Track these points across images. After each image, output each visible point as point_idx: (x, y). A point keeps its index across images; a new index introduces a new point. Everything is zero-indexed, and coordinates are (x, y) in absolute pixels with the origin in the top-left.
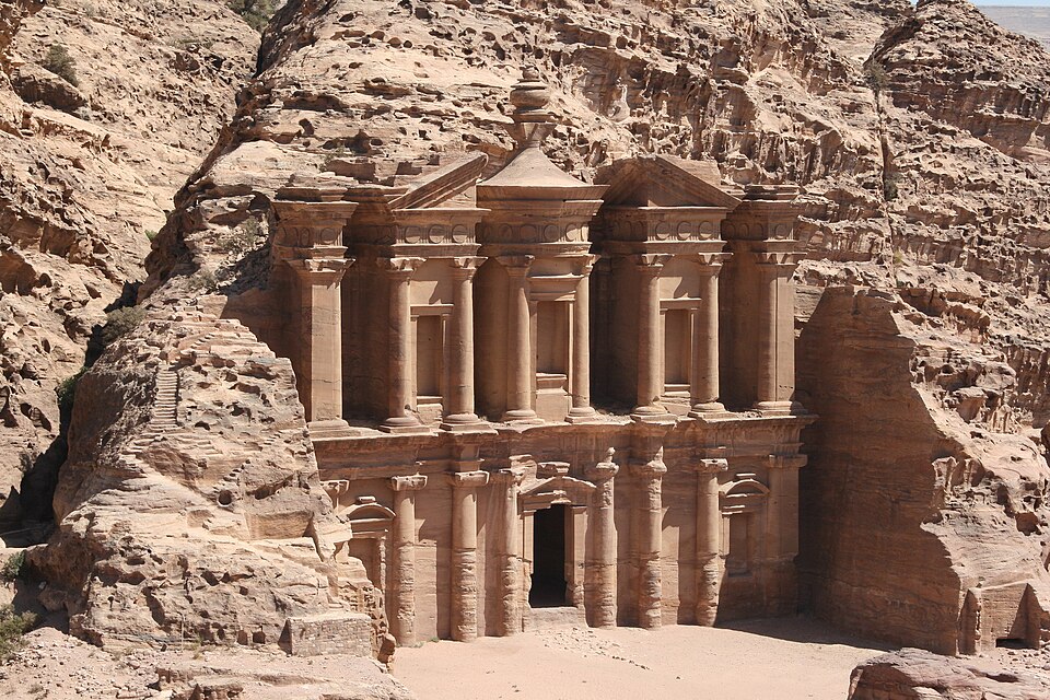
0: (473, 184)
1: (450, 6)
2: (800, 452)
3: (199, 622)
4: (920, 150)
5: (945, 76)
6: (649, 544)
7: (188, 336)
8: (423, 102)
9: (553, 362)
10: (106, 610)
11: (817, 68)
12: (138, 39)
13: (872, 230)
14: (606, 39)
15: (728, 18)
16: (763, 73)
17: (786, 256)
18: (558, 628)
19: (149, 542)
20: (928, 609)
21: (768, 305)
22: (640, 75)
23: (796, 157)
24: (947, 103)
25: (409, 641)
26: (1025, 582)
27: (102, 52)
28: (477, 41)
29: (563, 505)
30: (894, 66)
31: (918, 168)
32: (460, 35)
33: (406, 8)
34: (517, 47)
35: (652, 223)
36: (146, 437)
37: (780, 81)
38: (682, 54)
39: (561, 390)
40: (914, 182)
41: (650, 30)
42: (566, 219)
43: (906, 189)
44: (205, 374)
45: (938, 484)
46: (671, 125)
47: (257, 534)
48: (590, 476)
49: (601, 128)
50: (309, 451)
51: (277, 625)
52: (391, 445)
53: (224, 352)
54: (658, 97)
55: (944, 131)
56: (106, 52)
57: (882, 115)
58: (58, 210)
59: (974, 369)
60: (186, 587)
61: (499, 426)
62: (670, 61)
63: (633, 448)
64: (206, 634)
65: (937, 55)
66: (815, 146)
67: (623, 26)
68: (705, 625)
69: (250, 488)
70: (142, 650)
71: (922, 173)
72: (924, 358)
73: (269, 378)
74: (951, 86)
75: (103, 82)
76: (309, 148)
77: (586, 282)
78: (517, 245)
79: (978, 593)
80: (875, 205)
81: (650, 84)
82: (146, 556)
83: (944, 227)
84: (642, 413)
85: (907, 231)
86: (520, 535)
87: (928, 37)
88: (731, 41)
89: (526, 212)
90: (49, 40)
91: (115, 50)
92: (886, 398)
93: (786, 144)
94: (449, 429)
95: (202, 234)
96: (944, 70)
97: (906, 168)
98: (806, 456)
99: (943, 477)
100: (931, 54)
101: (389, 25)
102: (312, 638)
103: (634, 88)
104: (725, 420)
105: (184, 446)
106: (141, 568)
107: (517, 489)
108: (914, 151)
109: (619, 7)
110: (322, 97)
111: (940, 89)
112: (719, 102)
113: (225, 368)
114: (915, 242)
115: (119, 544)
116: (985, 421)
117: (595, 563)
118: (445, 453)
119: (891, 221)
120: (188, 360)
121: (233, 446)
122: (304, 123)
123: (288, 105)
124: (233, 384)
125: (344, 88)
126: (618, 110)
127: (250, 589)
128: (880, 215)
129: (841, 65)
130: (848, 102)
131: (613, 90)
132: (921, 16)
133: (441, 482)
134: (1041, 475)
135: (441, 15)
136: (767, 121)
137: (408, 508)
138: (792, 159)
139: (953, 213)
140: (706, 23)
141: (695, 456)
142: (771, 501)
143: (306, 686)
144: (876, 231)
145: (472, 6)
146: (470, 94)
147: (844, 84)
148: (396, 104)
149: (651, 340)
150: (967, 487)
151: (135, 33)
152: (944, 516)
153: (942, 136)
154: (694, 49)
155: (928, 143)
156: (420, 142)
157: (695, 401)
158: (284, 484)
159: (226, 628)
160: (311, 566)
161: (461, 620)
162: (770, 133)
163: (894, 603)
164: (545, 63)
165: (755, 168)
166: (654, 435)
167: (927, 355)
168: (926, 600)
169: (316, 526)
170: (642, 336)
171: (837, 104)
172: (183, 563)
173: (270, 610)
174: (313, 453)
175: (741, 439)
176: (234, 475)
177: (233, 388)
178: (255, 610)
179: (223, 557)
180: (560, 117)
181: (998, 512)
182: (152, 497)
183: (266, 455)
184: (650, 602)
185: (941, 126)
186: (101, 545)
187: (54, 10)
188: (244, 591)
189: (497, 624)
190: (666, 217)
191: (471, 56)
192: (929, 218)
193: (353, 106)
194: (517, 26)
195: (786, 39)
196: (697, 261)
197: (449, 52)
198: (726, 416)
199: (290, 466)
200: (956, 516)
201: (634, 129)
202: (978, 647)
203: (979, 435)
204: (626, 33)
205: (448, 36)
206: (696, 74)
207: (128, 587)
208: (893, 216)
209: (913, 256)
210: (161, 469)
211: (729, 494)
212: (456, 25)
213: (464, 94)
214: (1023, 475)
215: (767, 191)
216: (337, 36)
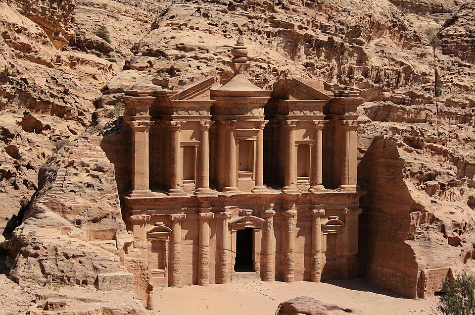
0: (209, 89)
1: (218, 12)
2: (359, 207)
3: (60, 275)
4: (453, 74)
5: (467, 41)
6: (288, 246)
7: (74, 153)
8: (199, 54)
9: (246, 166)
10: (22, 268)
11: (406, 38)
12: (142, 23)
13: (427, 109)
14: (292, 26)
15: (356, 16)
16: (379, 40)
17: (353, 122)
18: (247, 281)
19: (42, 240)
20: (406, 278)
21: (345, 143)
22: (310, 42)
23: (390, 77)
24: (468, 53)
25: (177, 285)
26: (448, 267)
27: (123, 28)
28: (229, 27)
29: (250, 228)
30: (443, 37)
31: (451, 82)
32: (222, 25)
33: (199, 13)
34: (249, 29)
35: (291, 107)
36: (49, 196)
37: (386, 43)
38: (331, 32)
39: (250, 179)
40: (450, 88)
41: (316, 22)
42: (252, 105)
43: (446, 91)
44: (77, 169)
45: (412, 223)
46: (325, 63)
47: (92, 238)
48: (262, 216)
49: (287, 65)
50: (118, 203)
51: (93, 277)
52: (170, 201)
53: (86, 160)
54: (319, 51)
55: (465, 66)
56: (125, 28)
57: (436, 59)
58: (61, 98)
59: (434, 173)
60: (56, 260)
61: (221, 194)
62: (325, 35)
63: (282, 204)
64: (62, 280)
65: (463, 32)
66: (400, 72)
67: (302, 20)
68: (314, 282)
69: (89, 219)
70: (34, 286)
71: (453, 84)
72: (410, 168)
73: (104, 172)
74: (470, 46)
75: (122, 41)
76: (151, 73)
77: (262, 132)
78: (230, 116)
79: (426, 271)
80: (430, 98)
81: (314, 45)
82: (41, 246)
83: (463, 108)
84: (286, 189)
85: (445, 110)
86: (230, 241)
87: (460, 24)
88: (356, 26)
89: (233, 102)
90: (100, 23)
91: (129, 27)
92: (394, 185)
93: (385, 71)
94: (196, 194)
95: (102, 109)
96: (467, 38)
97: (446, 82)
98: (361, 209)
99: (414, 220)
100: (460, 32)
101: (190, 20)
102: (108, 283)
103: (307, 47)
104: (323, 193)
105: (63, 200)
106: (38, 251)
107: (228, 221)
108: (450, 74)
109: (302, 12)
110: (158, 51)
111: (465, 48)
112: (351, 53)
113: (86, 167)
114: (449, 115)
115: (30, 241)
116: (440, 195)
117: (264, 253)
118: (195, 204)
119: (437, 106)
120: (71, 164)
121: (84, 200)
122: (149, 62)
123: (144, 55)
124: (88, 174)
125: (167, 47)
126: (299, 57)
127: (83, 262)
128: (432, 103)
129: (418, 37)
130: (420, 53)
131: (297, 48)
132: (459, 14)
133: (193, 217)
134: (463, 220)
135: (213, 16)
136: (375, 61)
137: (178, 227)
138: (388, 78)
139: (467, 102)
140: (345, 18)
141: (311, 208)
142: (346, 228)
143: (97, 304)
144: (429, 110)
145: (229, 12)
146: (222, 50)
147: (420, 44)
148: (188, 54)
149: (290, 158)
150: (427, 225)
151: (141, 20)
152: (415, 237)
153: (464, 68)
154: (337, 30)
155: (457, 71)
156: (197, 71)
157: (311, 184)
158: (105, 217)
159: (71, 277)
160: (113, 252)
161: (202, 276)
162: (376, 67)
163: (393, 275)
164: (262, 36)
165: (368, 82)
166: (291, 199)
167: (411, 166)
168: (405, 274)
169: (117, 235)
170: (287, 156)
171: (415, 54)
172: (56, 250)
173: (92, 271)
174: (120, 204)
175: (332, 201)
176: (83, 213)
177: (88, 176)
178: (84, 270)
179: (73, 248)
180: (265, 60)
181: (440, 236)
182: (46, 221)
183: (98, 205)
184: (289, 271)
185: (464, 63)
186: (23, 241)
187: (104, 10)
188: (80, 262)
189: (219, 278)
190: (297, 104)
191: (226, 33)
192: (456, 104)
193: (170, 55)
194: (250, 20)
195: (390, 25)
196: (313, 124)
197: (216, 32)
198: (324, 191)
199: (108, 209)
200: (421, 237)
201: (306, 65)
202: (426, 295)
203: (435, 202)
204: (303, 23)
205: (216, 25)
206: (337, 41)
207: (33, 259)
208: (438, 103)
209: (448, 121)
210: (53, 209)
211: (326, 225)
212: (220, 20)
213: (219, 50)
214: (453, 220)
215: (345, 93)
216: (168, 25)
